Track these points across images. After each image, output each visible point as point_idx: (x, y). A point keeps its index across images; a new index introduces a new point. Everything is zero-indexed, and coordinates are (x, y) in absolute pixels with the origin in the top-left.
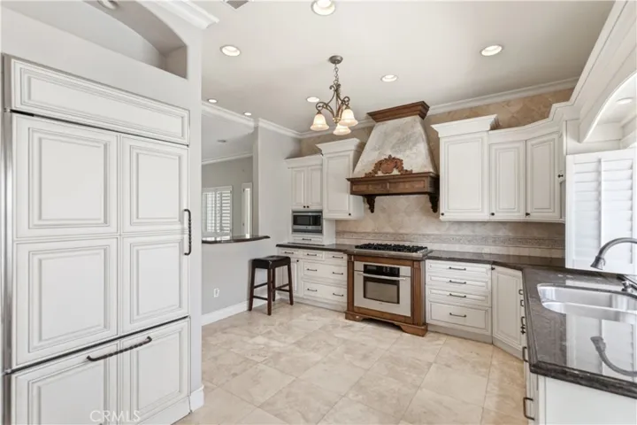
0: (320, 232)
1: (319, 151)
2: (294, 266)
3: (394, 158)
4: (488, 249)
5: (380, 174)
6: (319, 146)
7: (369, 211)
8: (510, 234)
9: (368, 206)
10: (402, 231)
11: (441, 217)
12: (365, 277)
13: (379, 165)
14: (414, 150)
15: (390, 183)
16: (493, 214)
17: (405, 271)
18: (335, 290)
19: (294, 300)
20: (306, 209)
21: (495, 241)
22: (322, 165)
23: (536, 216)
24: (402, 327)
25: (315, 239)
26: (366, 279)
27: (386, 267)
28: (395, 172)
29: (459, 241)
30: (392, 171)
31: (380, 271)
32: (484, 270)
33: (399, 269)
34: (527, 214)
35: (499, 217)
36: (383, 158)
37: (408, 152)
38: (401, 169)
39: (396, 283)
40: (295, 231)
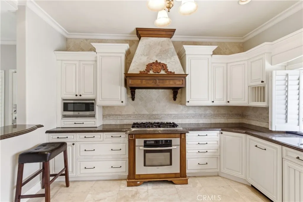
0: (94, 116)
1: (93, 50)
2: (69, 149)
3: (160, 63)
4: (202, 121)
5: (151, 72)
6: (94, 45)
7: (131, 99)
8: (212, 112)
9: (130, 96)
10: (154, 113)
11: (187, 104)
12: (144, 150)
13: (150, 66)
14: (172, 60)
15: (159, 80)
16: (213, 102)
17: (176, 141)
18: (114, 163)
19: (70, 179)
20: (78, 97)
21: (205, 116)
22: (96, 61)
23: (233, 103)
24: (174, 182)
25: (88, 123)
26: (146, 152)
27: (162, 141)
28: (162, 72)
29: (187, 118)
30: (161, 71)
31: (157, 144)
32: (216, 134)
33: (171, 140)
34: (228, 102)
35: (216, 103)
36: (151, 62)
37: (168, 61)
38: (167, 71)
39: (170, 151)
40: (65, 116)
